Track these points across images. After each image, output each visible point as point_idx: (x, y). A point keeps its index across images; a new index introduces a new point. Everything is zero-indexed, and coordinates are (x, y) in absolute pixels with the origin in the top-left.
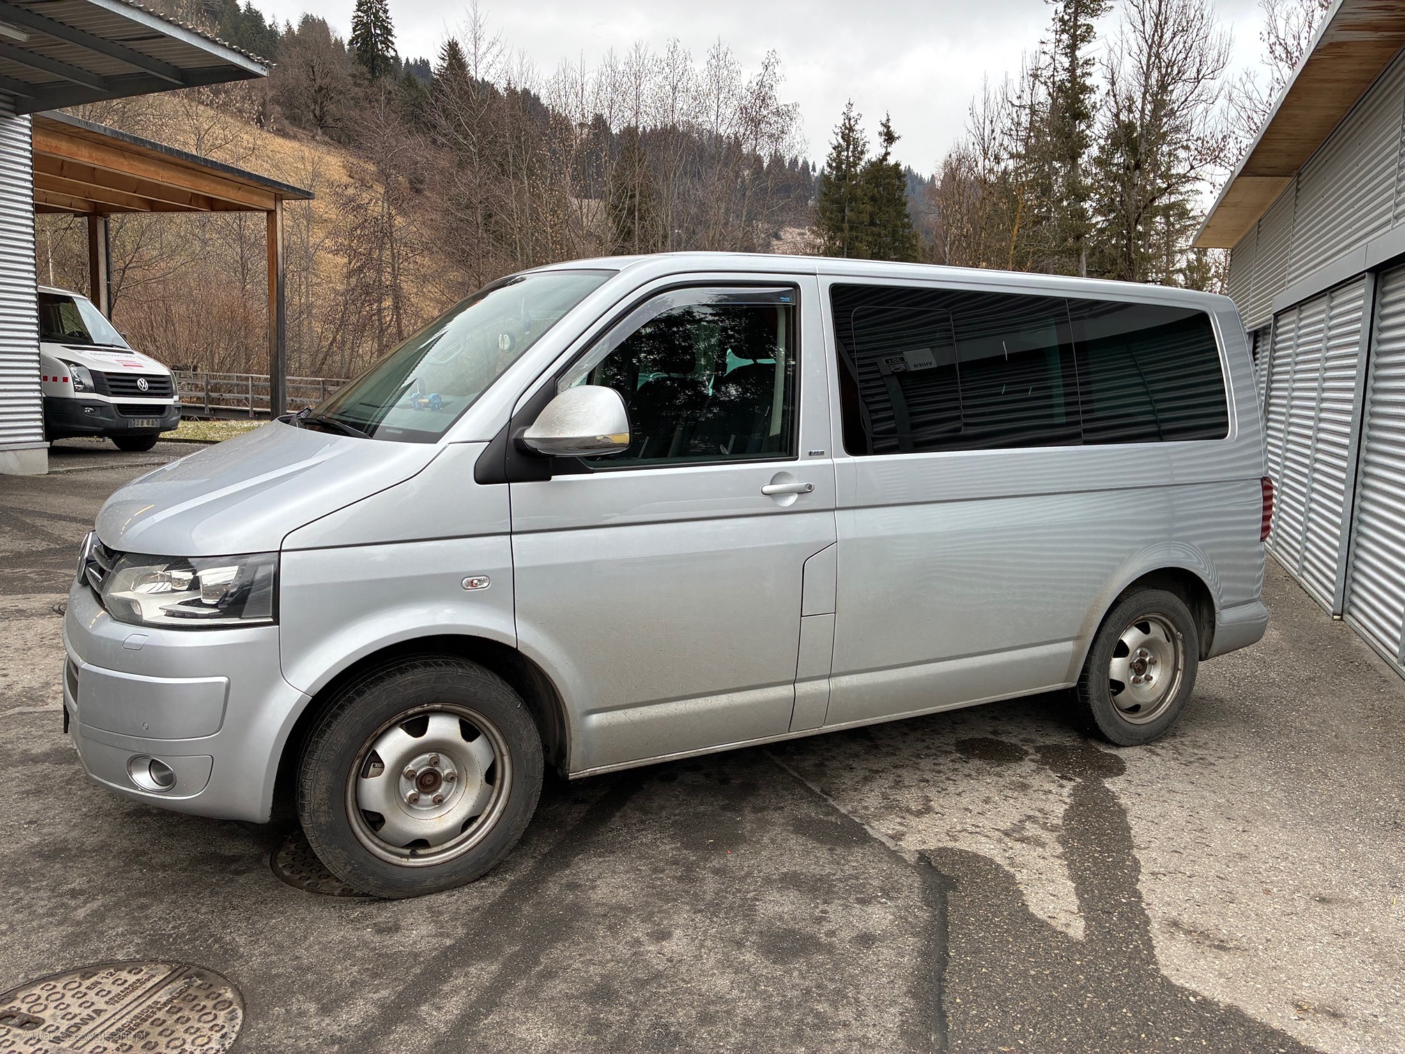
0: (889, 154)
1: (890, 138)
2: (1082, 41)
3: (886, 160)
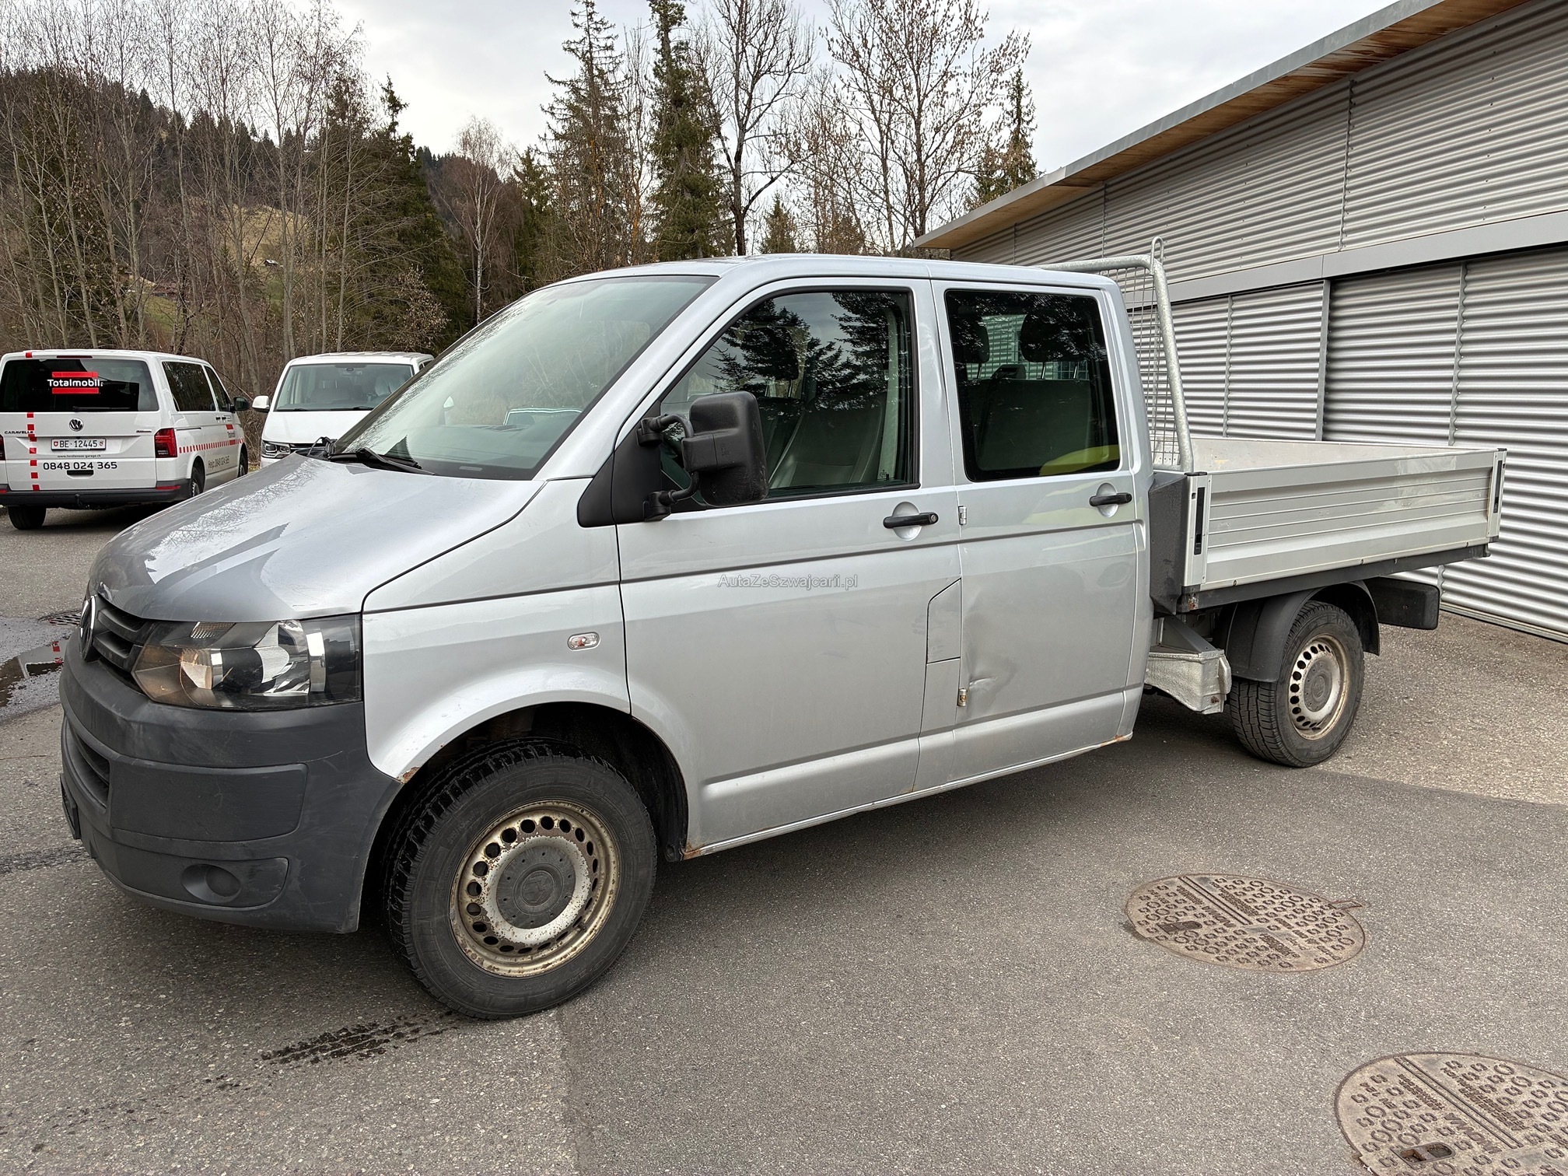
0: (397, 123)
1: (395, 105)
2: (674, 23)
3: (394, 131)
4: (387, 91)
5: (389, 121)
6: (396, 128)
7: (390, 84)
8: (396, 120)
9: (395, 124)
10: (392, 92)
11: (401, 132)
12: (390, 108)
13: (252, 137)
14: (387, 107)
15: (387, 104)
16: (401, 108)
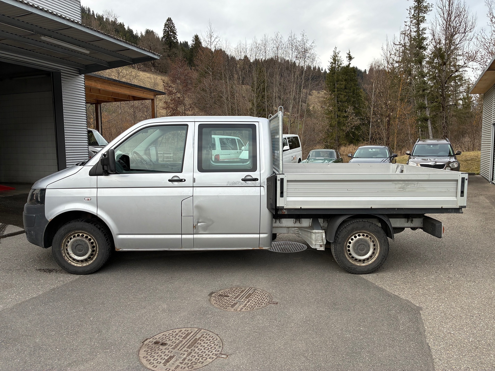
2: (421, 22)
4: (348, 54)
5: (348, 63)
6: (350, 65)
7: (349, 52)
8: (350, 62)
9: (350, 64)
10: (350, 54)
11: (351, 66)
12: (349, 59)
13: (321, 71)
14: (348, 59)
15: (348, 58)
16: (352, 59)
